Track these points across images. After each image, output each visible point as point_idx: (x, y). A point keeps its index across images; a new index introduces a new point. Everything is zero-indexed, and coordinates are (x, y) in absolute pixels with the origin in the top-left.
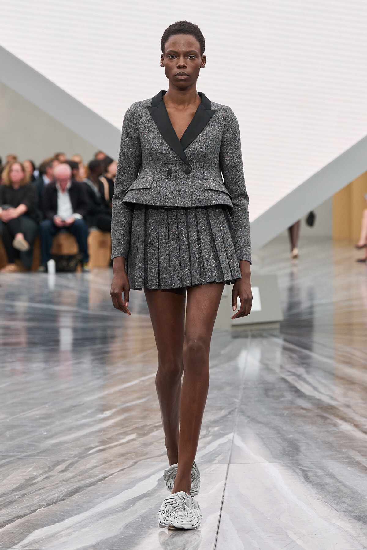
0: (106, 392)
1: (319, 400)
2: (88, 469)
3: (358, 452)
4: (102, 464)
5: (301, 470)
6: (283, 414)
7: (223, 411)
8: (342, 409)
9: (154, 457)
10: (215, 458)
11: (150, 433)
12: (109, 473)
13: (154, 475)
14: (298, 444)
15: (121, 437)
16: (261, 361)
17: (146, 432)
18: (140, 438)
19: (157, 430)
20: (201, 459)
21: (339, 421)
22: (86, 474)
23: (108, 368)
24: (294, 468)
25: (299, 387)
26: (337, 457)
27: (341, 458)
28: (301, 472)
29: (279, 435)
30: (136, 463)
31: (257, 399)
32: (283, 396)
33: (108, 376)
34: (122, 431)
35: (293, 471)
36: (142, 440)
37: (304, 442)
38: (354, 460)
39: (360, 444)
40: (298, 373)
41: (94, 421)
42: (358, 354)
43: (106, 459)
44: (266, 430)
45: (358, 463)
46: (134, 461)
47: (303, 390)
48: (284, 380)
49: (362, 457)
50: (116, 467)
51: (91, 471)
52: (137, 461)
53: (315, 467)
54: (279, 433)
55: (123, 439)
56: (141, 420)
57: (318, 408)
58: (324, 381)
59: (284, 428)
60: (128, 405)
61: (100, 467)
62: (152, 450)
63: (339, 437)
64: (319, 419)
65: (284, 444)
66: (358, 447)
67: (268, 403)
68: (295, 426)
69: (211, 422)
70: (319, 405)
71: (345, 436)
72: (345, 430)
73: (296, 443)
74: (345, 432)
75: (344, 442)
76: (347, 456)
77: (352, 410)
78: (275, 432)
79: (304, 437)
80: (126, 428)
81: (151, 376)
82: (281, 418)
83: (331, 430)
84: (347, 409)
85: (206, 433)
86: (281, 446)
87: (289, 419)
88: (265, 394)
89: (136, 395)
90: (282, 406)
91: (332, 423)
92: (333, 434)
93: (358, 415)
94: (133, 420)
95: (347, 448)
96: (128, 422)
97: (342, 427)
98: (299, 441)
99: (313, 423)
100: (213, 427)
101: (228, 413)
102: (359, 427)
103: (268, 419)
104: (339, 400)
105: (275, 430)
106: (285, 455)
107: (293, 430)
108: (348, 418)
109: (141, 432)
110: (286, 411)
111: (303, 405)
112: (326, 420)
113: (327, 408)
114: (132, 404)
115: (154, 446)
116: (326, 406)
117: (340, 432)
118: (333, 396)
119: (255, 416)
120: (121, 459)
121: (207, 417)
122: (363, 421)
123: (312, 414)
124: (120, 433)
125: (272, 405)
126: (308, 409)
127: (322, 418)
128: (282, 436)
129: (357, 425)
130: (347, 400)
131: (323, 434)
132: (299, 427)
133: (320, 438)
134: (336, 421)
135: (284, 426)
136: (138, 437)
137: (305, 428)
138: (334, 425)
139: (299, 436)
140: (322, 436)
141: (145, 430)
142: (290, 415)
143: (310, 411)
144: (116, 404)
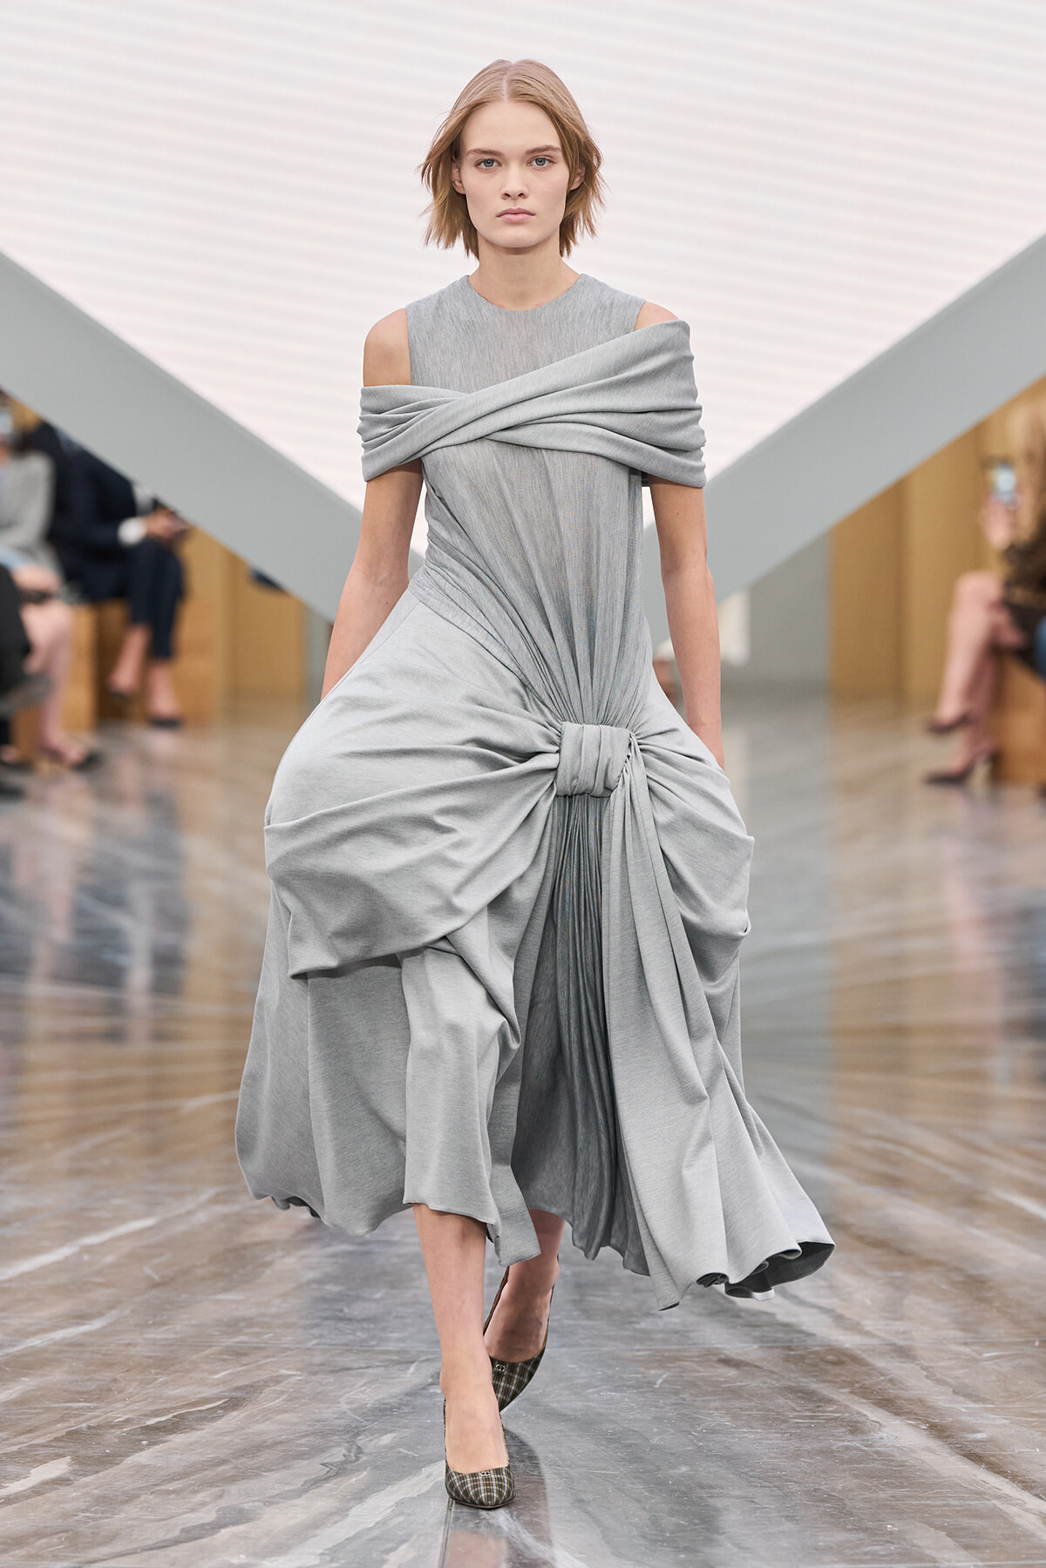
1: (787, 1327)
3: (949, 1535)
6: (651, 1384)
7: (412, 1369)
8: (880, 1363)
9: (144, 1550)
10: (386, 1557)
11: (126, 1455)
14: (711, 1501)
15: (10, 1468)
17: (108, 1451)
18: (85, 1475)
19: (152, 1444)
20: (328, 1558)
21: (872, 1414)
26: (866, 1554)
27: (883, 1556)
29: (635, 1466)
34: (15, 1448)
36: (93, 1482)
37: (737, 1493)
39: (956, 1503)
44: (582, 1446)
49: (964, 1553)
54: (639, 1460)
55: (17, 1477)
56: (89, 1404)
57: (787, 1359)
59: (655, 1440)
60: (36, 1342)
62: (134, 1523)
63: (871, 1475)
64: (793, 1405)
65: (653, 1501)
66: (947, 1516)
67: (588, 1341)
68: (698, 1432)
69: (364, 1413)
70: (790, 1349)
71: (893, 1471)
72: (894, 1446)
73: (701, 1498)
74: (897, 1455)
75: (892, 1497)
76: (906, 1549)
77: (918, 1367)
78: (619, 1454)
79: (732, 1476)
80: (29, 1435)
81: (122, 1229)
82: (642, 1399)
83: (838, 1447)
84: (900, 1364)
85: (344, 1455)
86: (644, 1509)
87: (673, 1404)
88: (575, 1302)
89: (63, 1306)
90: (646, 1353)
91: (843, 1420)
92: (849, 1461)
93: (943, 1389)
94: (57, 1405)
95: (906, 1519)
96: (37, 1411)
97: (881, 1434)
98: (712, 1491)
99: (769, 1419)
100: (372, 1434)
101: (432, 1377)
102: (948, 1437)
103: (590, 1404)
104: (868, 1328)
105: (616, 1445)
106: (662, 1546)
107: (691, 1448)
108: (905, 1400)
109: (90, 1453)
110: (659, 1372)
111: (728, 1347)
112: (819, 1407)
113: (822, 1360)
114: (53, 1339)
115: (141, 1509)
116: (816, 1353)
117: (876, 1456)
118: (847, 1313)
119: (537, 1389)
120: (10, 1558)
121: (348, 1395)
122: (964, 1410)
123: (761, 1385)
124: (5, 1454)
125: (605, 1349)
126: (747, 1364)
127: (802, 1398)
128: (646, 1471)
129: (942, 1427)
130: (901, 1329)
131: (810, 1464)
132: (711, 1434)
133: (795, 1479)
134: (859, 1410)
135: (655, 1430)
136: (79, 1473)
137: (736, 1440)
138: (852, 1429)
139: (712, 1469)
140: (805, 1473)
141: (104, 1445)
142: (678, 1387)
143: (754, 1370)
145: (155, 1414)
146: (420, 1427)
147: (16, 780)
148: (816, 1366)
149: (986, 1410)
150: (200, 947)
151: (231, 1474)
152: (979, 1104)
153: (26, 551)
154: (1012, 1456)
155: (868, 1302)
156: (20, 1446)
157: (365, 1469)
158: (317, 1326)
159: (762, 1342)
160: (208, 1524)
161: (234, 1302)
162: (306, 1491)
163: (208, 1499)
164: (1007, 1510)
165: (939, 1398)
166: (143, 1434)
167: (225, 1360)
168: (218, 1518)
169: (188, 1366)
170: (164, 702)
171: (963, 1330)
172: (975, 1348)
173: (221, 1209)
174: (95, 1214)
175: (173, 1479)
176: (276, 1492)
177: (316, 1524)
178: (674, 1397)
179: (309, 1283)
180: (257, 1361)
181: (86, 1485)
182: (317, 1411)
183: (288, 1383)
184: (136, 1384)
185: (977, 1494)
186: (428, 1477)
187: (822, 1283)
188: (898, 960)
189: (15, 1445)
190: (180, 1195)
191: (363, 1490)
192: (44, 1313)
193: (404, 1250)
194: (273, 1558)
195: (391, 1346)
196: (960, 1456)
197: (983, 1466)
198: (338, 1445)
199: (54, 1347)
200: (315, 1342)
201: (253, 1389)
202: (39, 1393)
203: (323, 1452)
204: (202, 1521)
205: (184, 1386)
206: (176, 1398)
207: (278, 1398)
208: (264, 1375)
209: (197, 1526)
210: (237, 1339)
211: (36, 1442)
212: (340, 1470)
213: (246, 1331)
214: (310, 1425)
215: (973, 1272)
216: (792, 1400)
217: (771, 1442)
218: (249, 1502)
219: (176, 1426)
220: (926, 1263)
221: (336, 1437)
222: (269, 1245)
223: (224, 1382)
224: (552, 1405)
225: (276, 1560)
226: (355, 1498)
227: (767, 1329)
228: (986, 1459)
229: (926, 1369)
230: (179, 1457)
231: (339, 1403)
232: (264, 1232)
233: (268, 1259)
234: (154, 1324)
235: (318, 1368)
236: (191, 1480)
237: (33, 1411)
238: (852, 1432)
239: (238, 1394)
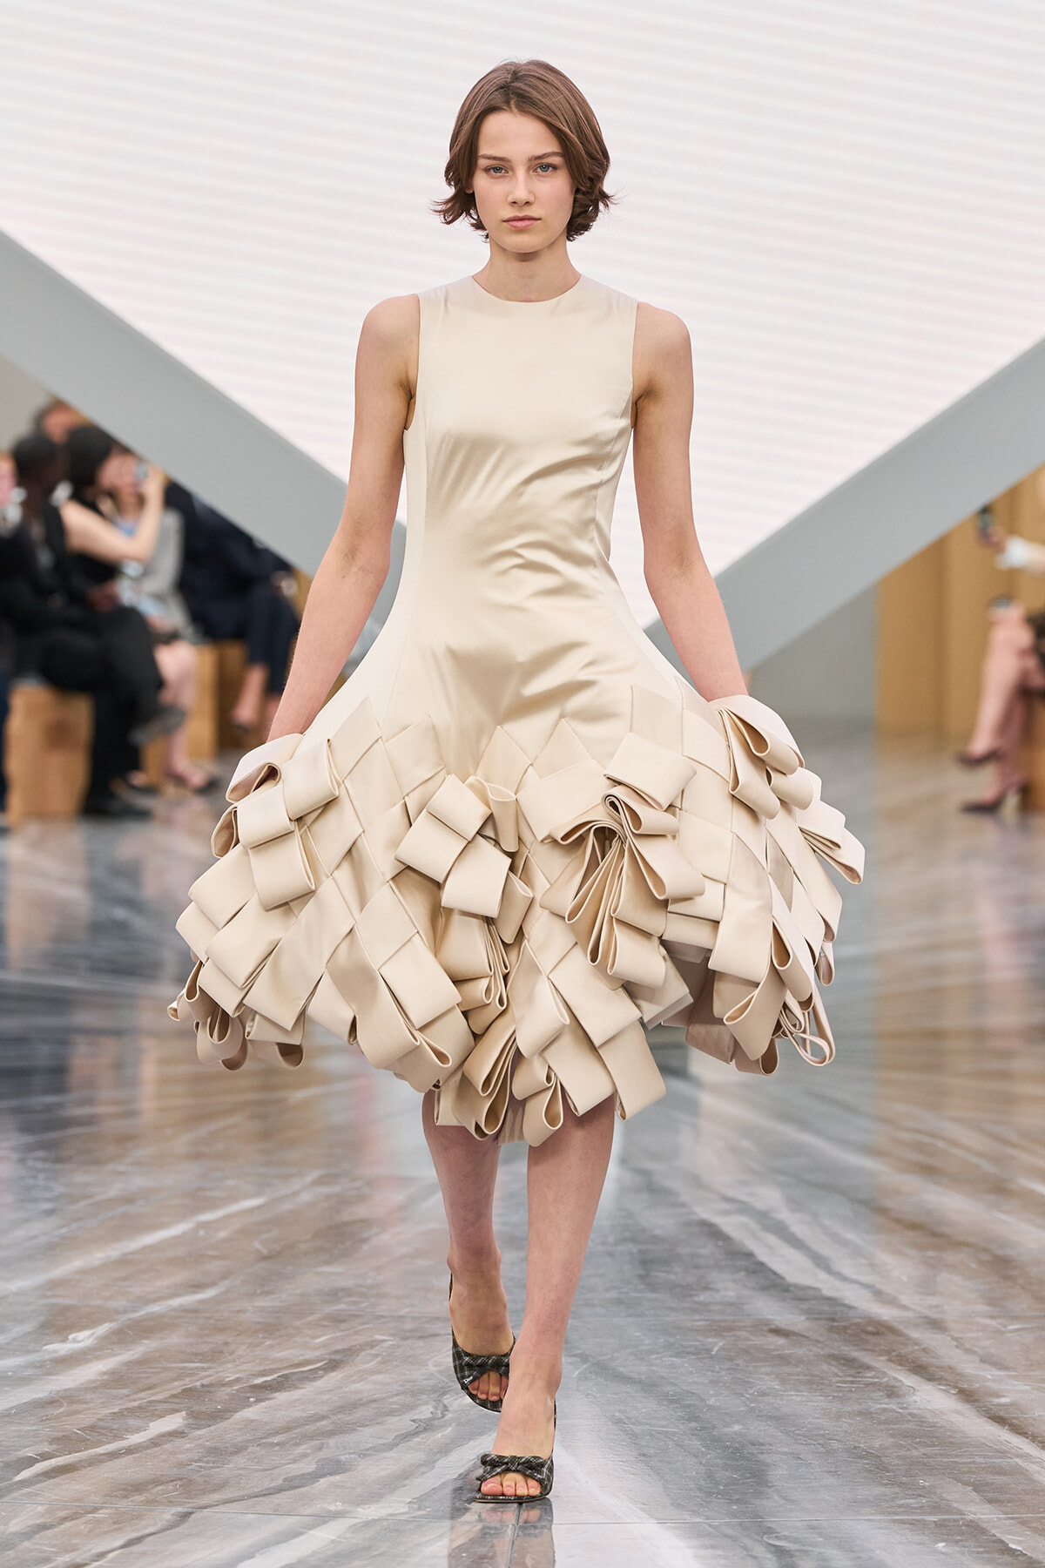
0: (77, 1263)
1: (831, 1300)
2: (15, 1534)
3: (975, 1490)
4: (65, 1519)
5: (773, 1549)
6: (709, 1350)
8: (915, 1334)
9: (250, 1497)
11: (235, 1411)
12: (90, 1550)
13: (252, 1561)
14: (762, 1457)
15: (131, 1422)
17: (219, 1407)
18: (198, 1429)
19: (258, 1401)
20: (416, 1506)
21: (907, 1380)
22: (8, 1552)
23: (80, 1177)
24: (748, 1542)
25: (762, 1256)
26: (900, 1506)
27: (916, 1508)
28: (775, 1558)
29: (694, 1424)
30: (186, 1516)
31: (613, 1294)
32: (706, 1288)
33: (82, 1204)
34: (136, 1404)
35: (745, 1553)
36: (206, 1435)
37: (786, 1450)
38: (959, 1517)
39: (982, 1460)
40: (759, 1205)
41: (33, 1365)
43: (79, 1500)
44: (645, 1406)
45: (975, 1530)
46: (180, 1509)
47: (776, 1265)
48: (713, 1232)
49: (986, 1507)
50: (116, 1530)
51: (26, 1544)
52: (190, 1510)
53: (821, 1539)
54: (695, 1418)
55: (138, 1430)
56: (203, 1365)
57: (831, 1329)
58: (851, 1236)
59: (711, 1402)
60: (155, 1308)
61: (56, 1530)
62: (241, 1472)
63: (906, 1435)
64: (836, 1371)
65: (709, 1456)
66: (974, 1473)
67: (652, 1312)
68: (750, 1395)
70: (833, 1320)
71: (927, 1432)
72: (925, 1409)
73: (752, 1454)
74: (928, 1416)
75: (924, 1454)
76: (937, 1502)
77: (949, 1338)
78: (679, 1414)
79: (780, 1434)
80: (149, 1392)
81: (234, 1208)
82: (701, 1364)
83: (878, 1409)
84: (933, 1335)
85: (432, 1413)
86: (701, 1463)
87: (728, 1369)
88: (641, 1277)
89: (181, 1276)
90: (703, 1323)
91: (880, 1384)
92: (887, 1422)
93: (971, 1357)
94: (174, 1365)
95: (936, 1475)
96: (155, 1370)
97: (915, 1398)
98: (763, 1447)
99: (814, 1383)
102: (975, 1401)
103: (654, 1368)
104: (904, 1302)
105: (676, 1405)
106: (716, 1498)
107: (743, 1409)
108: (938, 1367)
109: (203, 1408)
110: (715, 1340)
111: (778, 1318)
112: (859, 1373)
113: (863, 1331)
114: (171, 1306)
115: (248, 1459)
116: (858, 1324)
117: (909, 1418)
118: (883, 1288)
119: (606, 1355)
120: (130, 1503)
121: (435, 1359)
122: (990, 1377)
123: (809, 1353)
124: (128, 1409)
125: (667, 1319)
126: (795, 1334)
127: (844, 1365)
128: (703, 1429)
129: (969, 1391)
130: (934, 1303)
131: (851, 1424)
132: (762, 1396)
133: (837, 1437)
134: (896, 1375)
135: (712, 1392)
136: (194, 1426)
137: (784, 1402)
138: (889, 1393)
139: (762, 1428)
140: (846, 1432)
141: (216, 1402)
142: (732, 1354)
143: (802, 1339)
144: (112, 1304)
145: (262, 1374)
147: (144, 802)
148: (857, 1336)
149: (1010, 1377)
151: (329, 1429)
152: (1008, 1100)
153: (159, 598)
154: (1032, 1418)
155: (904, 1279)
156: (139, 1402)
157: (450, 1426)
158: (408, 1296)
159: (809, 1314)
160: (309, 1474)
161: (333, 1274)
162: (397, 1445)
163: (309, 1451)
164: (1028, 1468)
165: (968, 1366)
166: (251, 1392)
167: (325, 1326)
168: (317, 1468)
169: (292, 1331)
171: (990, 1304)
172: (1000, 1321)
173: (324, 1190)
174: (209, 1194)
175: (277, 1433)
176: (370, 1445)
177: (406, 1475)
178: (729, 1363)
179: (402, 1257)
180: (354, 1327)
181: (199, 1438)
182: (407, 1372)
183: (382, 1347)
184: (246, 1346)
185: (1000, 1452)
187: (863, 1261)
188: (936, 971)
189: (135, 1400)
190: (286, 1178)
191: (449, 1444)
192: (163, 1283)
194: (367, 1506)
196: (986, 1419)
197: (1006, 1427)
198: (426, 1403)
199: (172, 1313)
200: (407, 1310)
201: (350, 1353)
202: (157, 1354)
203: (412, 1409)
204: (303, 1472)
205: (288, 1349)
206: (281, 1360)
207: (372, 1361)
208: (361, 1339)
209: (298, 1476)
210: (338, 1307)
211: (154, 1398)
212: (427, 1427)
213: (345, 1300)
214: (401, 1385)
215: (1000, 1252)
216: (836, 1366)
217: (816, 1404)
218: (345, 1454)
219: (281, 1385)
220: (957, 1244)
221: (425, 1397)
222: (365, 1222)
223: (325, 1346)
225: (370, 1507)
226: (440, 1452)
227: (813, 1302)
228: (1009, 1421)
229: (956, 1339)
231: (427, 1365)
232: (361, 1211)
233: (364, 1235)
234: (261, 1293)
235: (409, 1334)
236: (293, 1434)
237: (152, 1370)
238: (889, 1396)
239: (337, 1357)
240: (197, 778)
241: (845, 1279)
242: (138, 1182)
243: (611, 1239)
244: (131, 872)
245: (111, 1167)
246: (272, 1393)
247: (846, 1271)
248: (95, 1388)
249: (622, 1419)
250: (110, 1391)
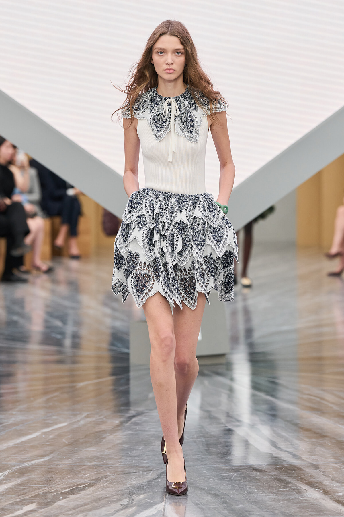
1: (277, 458)
6: (231, 477)
7: (151, 473)
8: (307, 470)
11: (55, 502)
15: (16, 507)
16: (202, 408)
17: (49, 501)
18: (41, 509)
19: (64, 498)
21: (304, 487)
29: (225, 505)
31: (196, 457)
34: (18, 500)
36: (44, 511)
37: (258, 513)
42: (329, 397)
44: (207, 498)
47: (256, 445)
54: (225, 502)
55: (19, 510)
56: (43, 485)
57: (276, 469)
58: (284, 434)
59: (231, 496)
60: (26, 464)
63: (303, 507)
64: (278, 484)
67: (210, 463)
68: (246, 493)
69: (135, 488)
70: (277, 465)
71: (311, 506)
72: (311, 498)
74: (312, 500)
75: (310, 515)
77: (320, 471)
78: (219, 501)
79: (257, 508)
80: (23, 496)
81: (56, 427)
82: (228, 482)
83: (293, 498)
84: (314, 471)
85: (128, 502)
87: (238, 484)
88: (206, 450)
89: (36, 452)
90: (229, 467)
91: (294, 489)
92: (296, 503)
93: (328, 478)
94: (33, 486)
96: (26, 488)
97: (307, 494)
98: (250, 513)
99: (269, 489)
100: (137, 495)
101: (158, 475)
102: (329, 495)
103: (210, 484)
104: (304, 458)
105: (218, 498)
107: (243, 499)
108: (315, 482)
109: (43, 501)
110: (233, 473)
111: (257, 465)
112: (287, 485)
113: (288, 469)
114: (32, 464)
116: (286, 467)
117: (305, 501)
118: (296, 453)
119: (193, 479)
121: (129, 482)
122: (335, 486)
123: (267, 477)
124: (15, 502)
125: (216, 466)
126: (263, 471)
127: (281, 482)
128: (228, 506)
129: (327, 491)
130: (315, 458)
131: (283, 503)
132: (250, 494)
133: (278, 509)
134: (300, 486)
135: (232, 493)
136: (39, 508)
137: (259, 496)
138: (297, 492)
139: (250, 506)
140: (281, 507)
141: (48, 499)
142: (240, 479)
143: (265, 472)
144: (9, 463)
145: (65, 488)
146: (153, 492)
147: (24, 276)
148: (285, 471)
149: (342, 485)
150: (84, 332)
151: (89, 508)
155: (304, 449)
156: (20, 499)
157: (134, 506)
158: (120, 458)
159: (268, 463)
161: (92, 451)
162: (115, 514)
165: (327, 482)
166: (61, 495)
167: (89, 470)
169: (77, 472)
170: (75, 250)
171: (335, 459)
172: (339, 465)
173: (89, 420)
174: (47, 421)
175: (70, 510)
176: (105, 514)
178: (238, 482)
179: (117, 444)
180: (99, 471)
181: (41, 512)
182: (119, 487)
183: (110, 478)
184: (59, 478)
186: (155, 509)
187: (289, 443)
189: (18, 499)
190: (75, 415)
191: (134, 513)
192: (29, 455)
193: (150, 433)
195: (144, 465)
196: (333, 501)
197: (341, 504)
198: (126, 498)
199: (32, 466)
200: (119, 464)
201: (98, 480)
202: (27, 482)
203: (121, 501)
205: (75, 479)
206: (72, 483)
207: (106, 483)
208: (101, 475)
210: (93, 463)
211: (25, 498)
212: (126, 507)
213: (96, 460)
214: (117, 492)
215: (339, 439)
216: (278, 483)
217: (270, 497)
219: (73, 492)
220: (323, 436)
221: (125, 496)
222: (104, 431)
223: (88, 478)
224: (197, 484)
228: (342, 502)
229: (322, 472)
230: (73, 502)
231: (126, 484)
232: (103, 427)
233: (104, 436)
234: (65, 458)
235: (120, 473)
236: (77, 510)
237: (25, 488)
238: (297, 493)
239: (93, 482)
240: (44, 267)
241: (282, 450)
242: (20, 418)
243: (195, 436)
244: (20, 303)
245: (10, 412)
246: (69, 495)
247: (282, 447)
248: (3, 494)
249: (198, 503)
250: (8, 495)
